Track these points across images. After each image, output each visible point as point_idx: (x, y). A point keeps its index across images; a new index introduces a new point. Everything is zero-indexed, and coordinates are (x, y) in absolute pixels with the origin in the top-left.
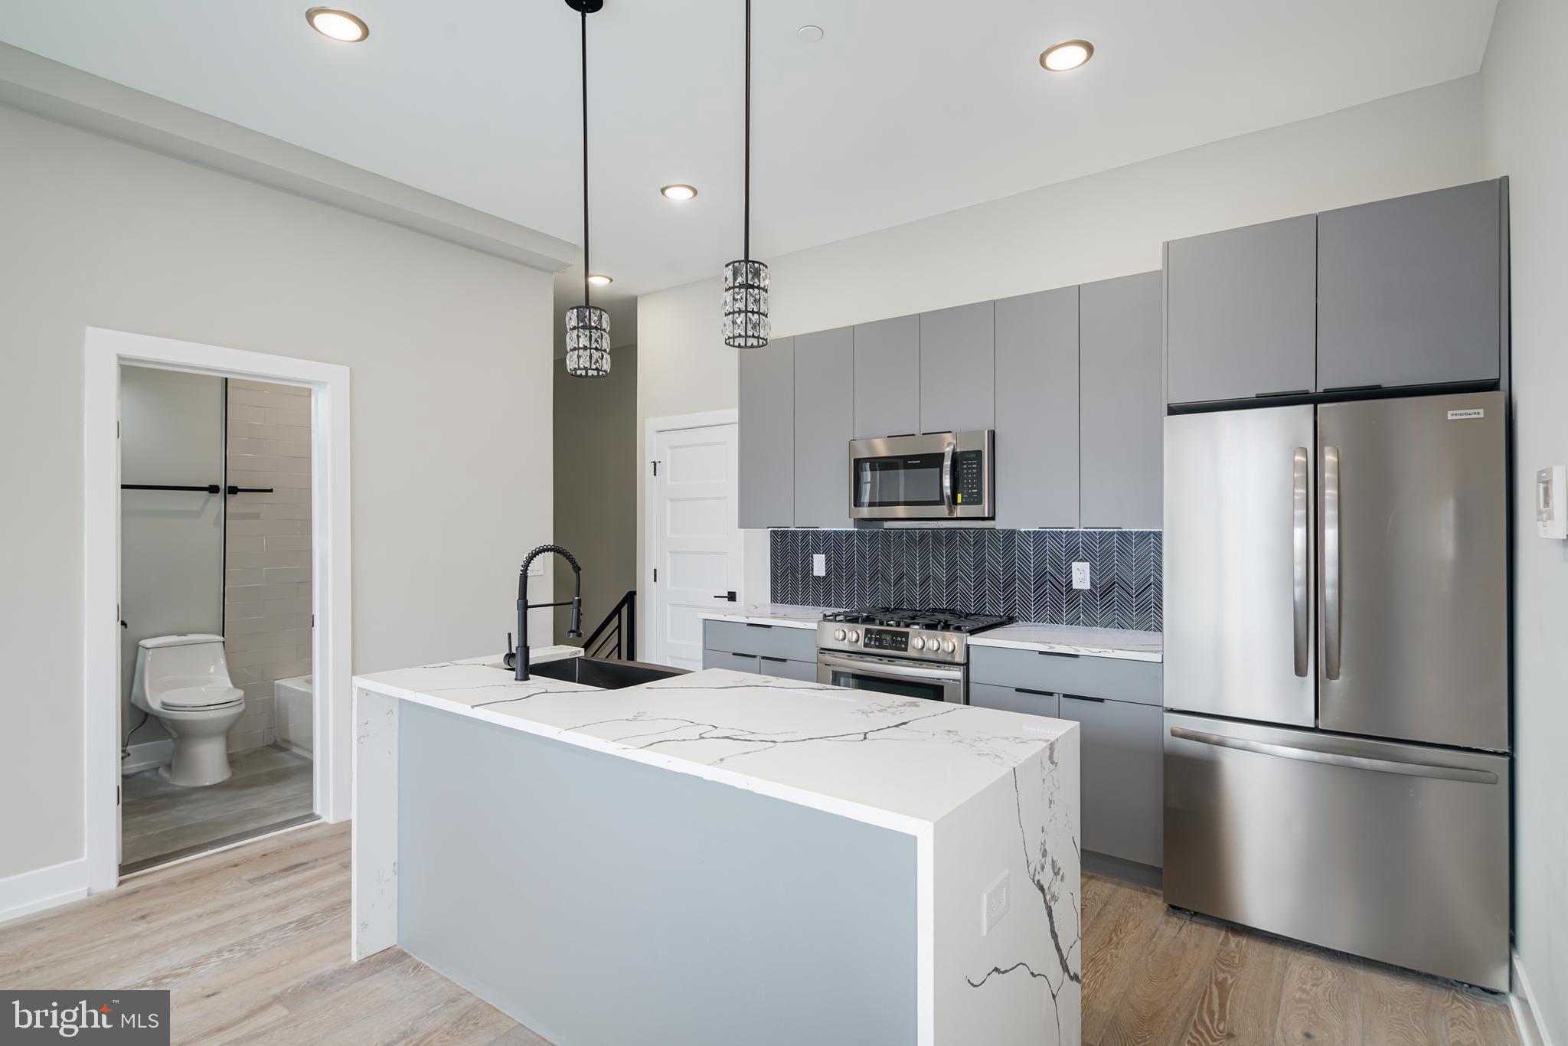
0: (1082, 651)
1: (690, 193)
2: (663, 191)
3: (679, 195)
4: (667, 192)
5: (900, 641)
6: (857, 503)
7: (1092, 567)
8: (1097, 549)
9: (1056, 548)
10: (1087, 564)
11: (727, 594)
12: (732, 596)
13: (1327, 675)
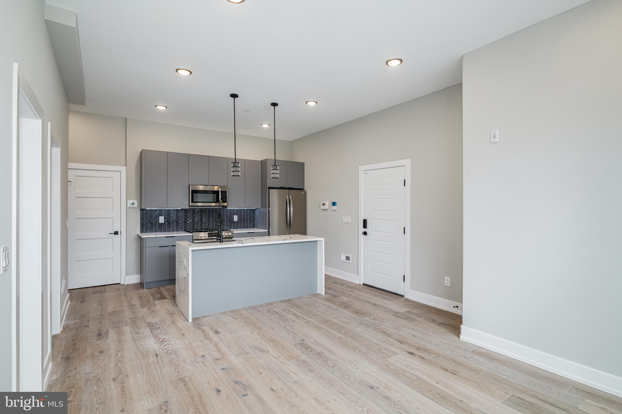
0: (255, 231)
1: (165, 108)
3: (161, 108)
6: (193, 202)
7: (238, 216)
8: (239, 212)
9: (231, 213)
10: (237, 216)
11: (114, 233)
12: (116, 233)
13: (290, 229)
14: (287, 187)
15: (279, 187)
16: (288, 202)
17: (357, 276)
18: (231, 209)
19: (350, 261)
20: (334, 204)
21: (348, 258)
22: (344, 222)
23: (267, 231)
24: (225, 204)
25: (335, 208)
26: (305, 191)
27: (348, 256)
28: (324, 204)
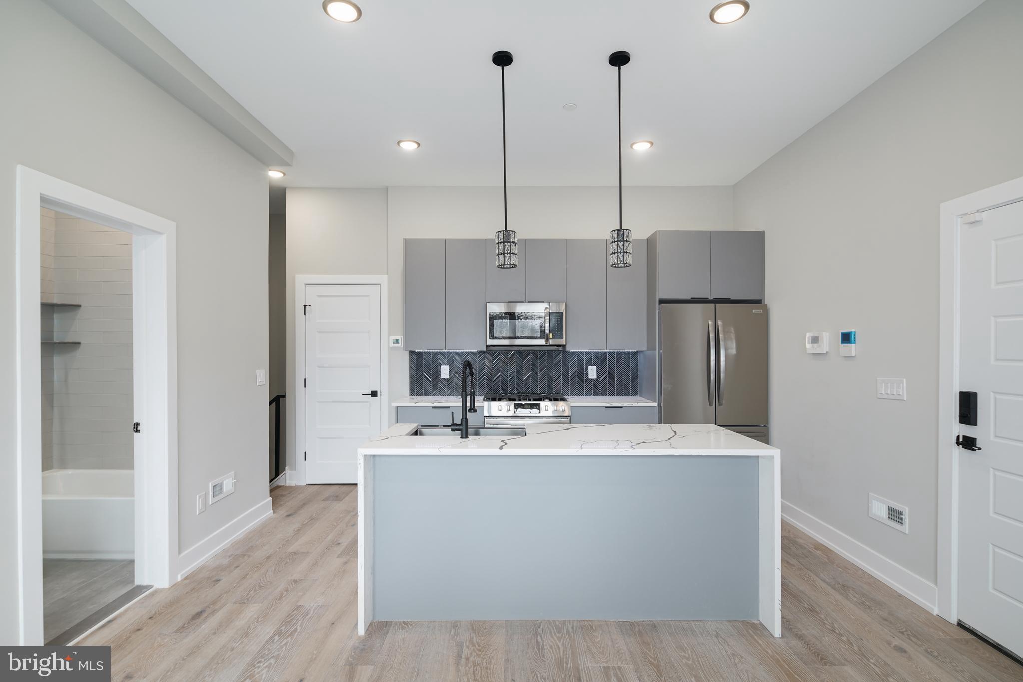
0: (625, 405)
1: (415, 146)
2: (398, 143)
3: (408, 146)
4: (402, 144)
5: (538, 407)
6: (492, 337)
7: (598, 368)
8: (600, 360)
9: (581, 360)
10: (595, 367)
11: (370, 393)
12: (374, 394)
13: (719, 405)
14: (712, 298)
15: (689, 297)
16: (712, 335)
17: (933, 585)
18: (582, 353)
19: (906, 528)
20: (846, 338)
21: (895, 515)
22: (881, 396)
23: (655, 405)
24: (563, 342)
25: (851, 349)
26: (767, 305)
27: (897, 506)
28: (815, 340)
